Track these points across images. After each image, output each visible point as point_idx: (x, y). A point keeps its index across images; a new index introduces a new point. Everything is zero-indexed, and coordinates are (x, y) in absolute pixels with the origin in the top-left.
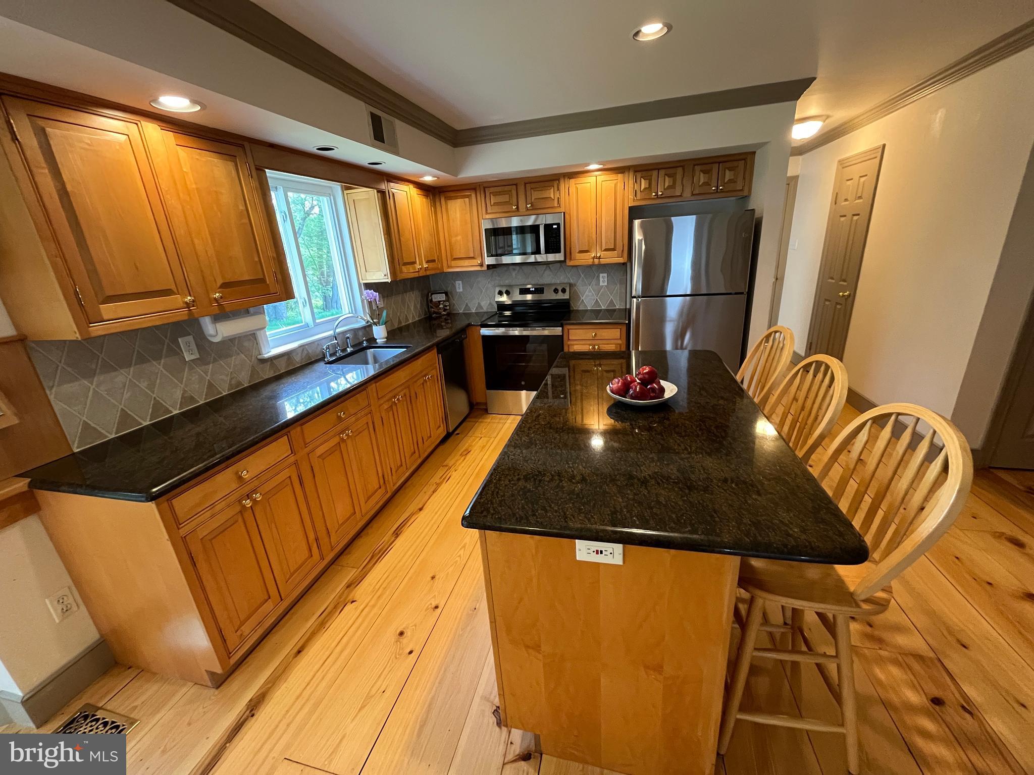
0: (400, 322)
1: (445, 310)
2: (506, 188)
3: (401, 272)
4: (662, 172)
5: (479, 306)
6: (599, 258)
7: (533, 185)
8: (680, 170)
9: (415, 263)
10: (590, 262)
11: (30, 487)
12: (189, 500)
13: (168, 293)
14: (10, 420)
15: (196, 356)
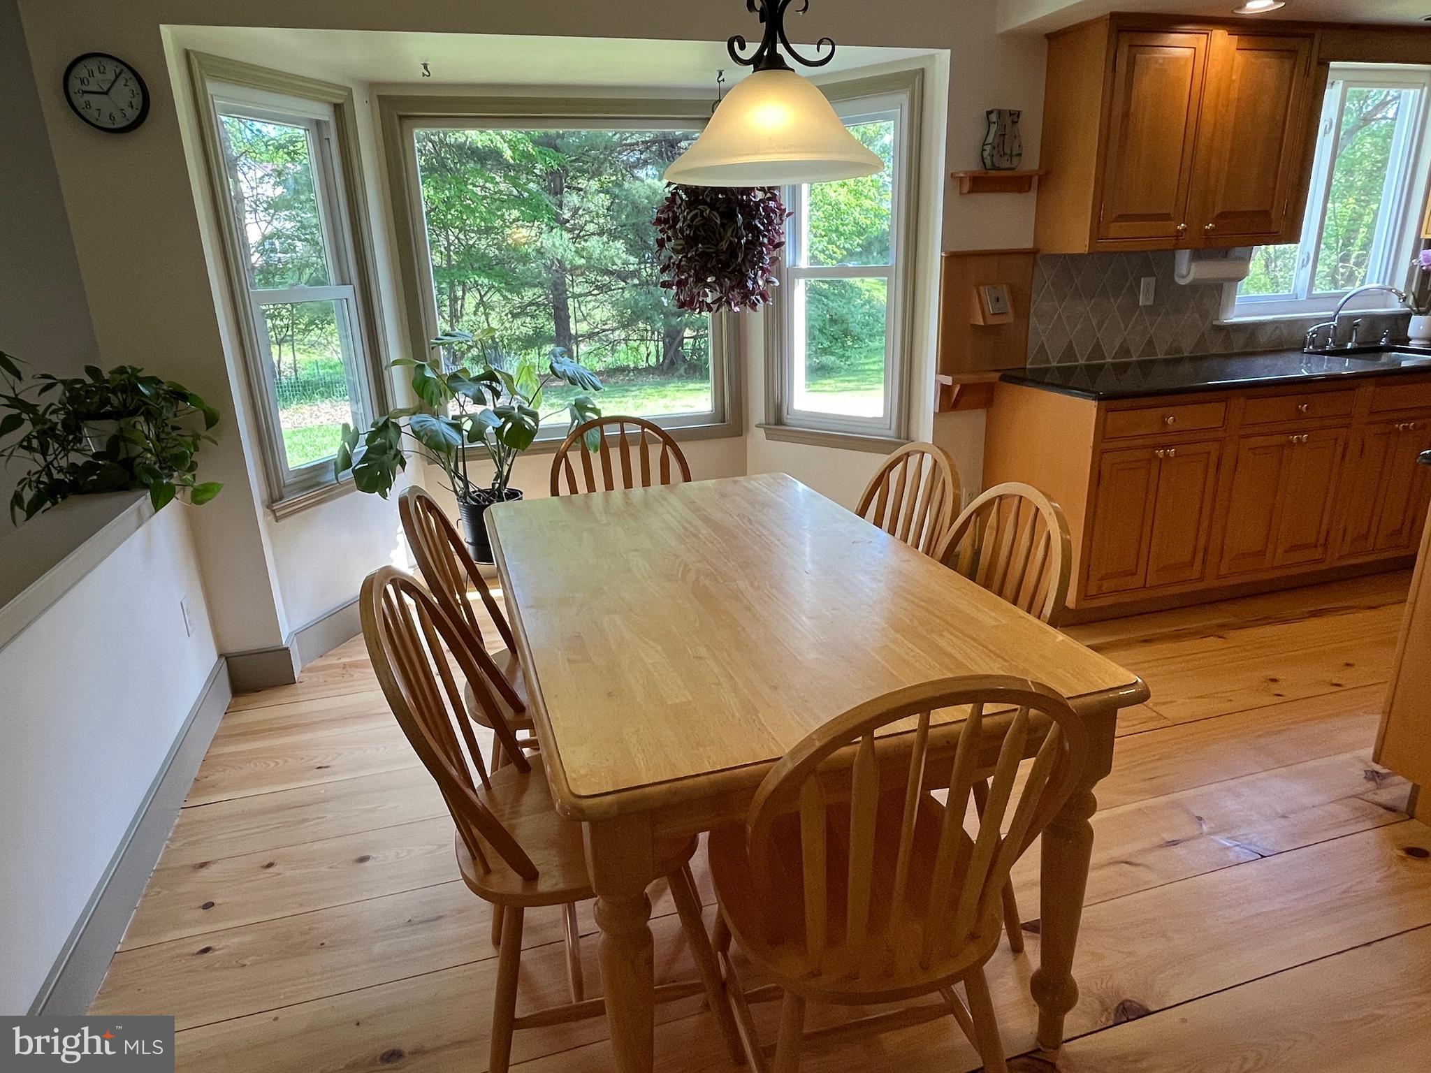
11: (1000, 379)
12: (1119, 419)
13: (1165, 217)
14: (1009, 319)
15: (1150, 303)
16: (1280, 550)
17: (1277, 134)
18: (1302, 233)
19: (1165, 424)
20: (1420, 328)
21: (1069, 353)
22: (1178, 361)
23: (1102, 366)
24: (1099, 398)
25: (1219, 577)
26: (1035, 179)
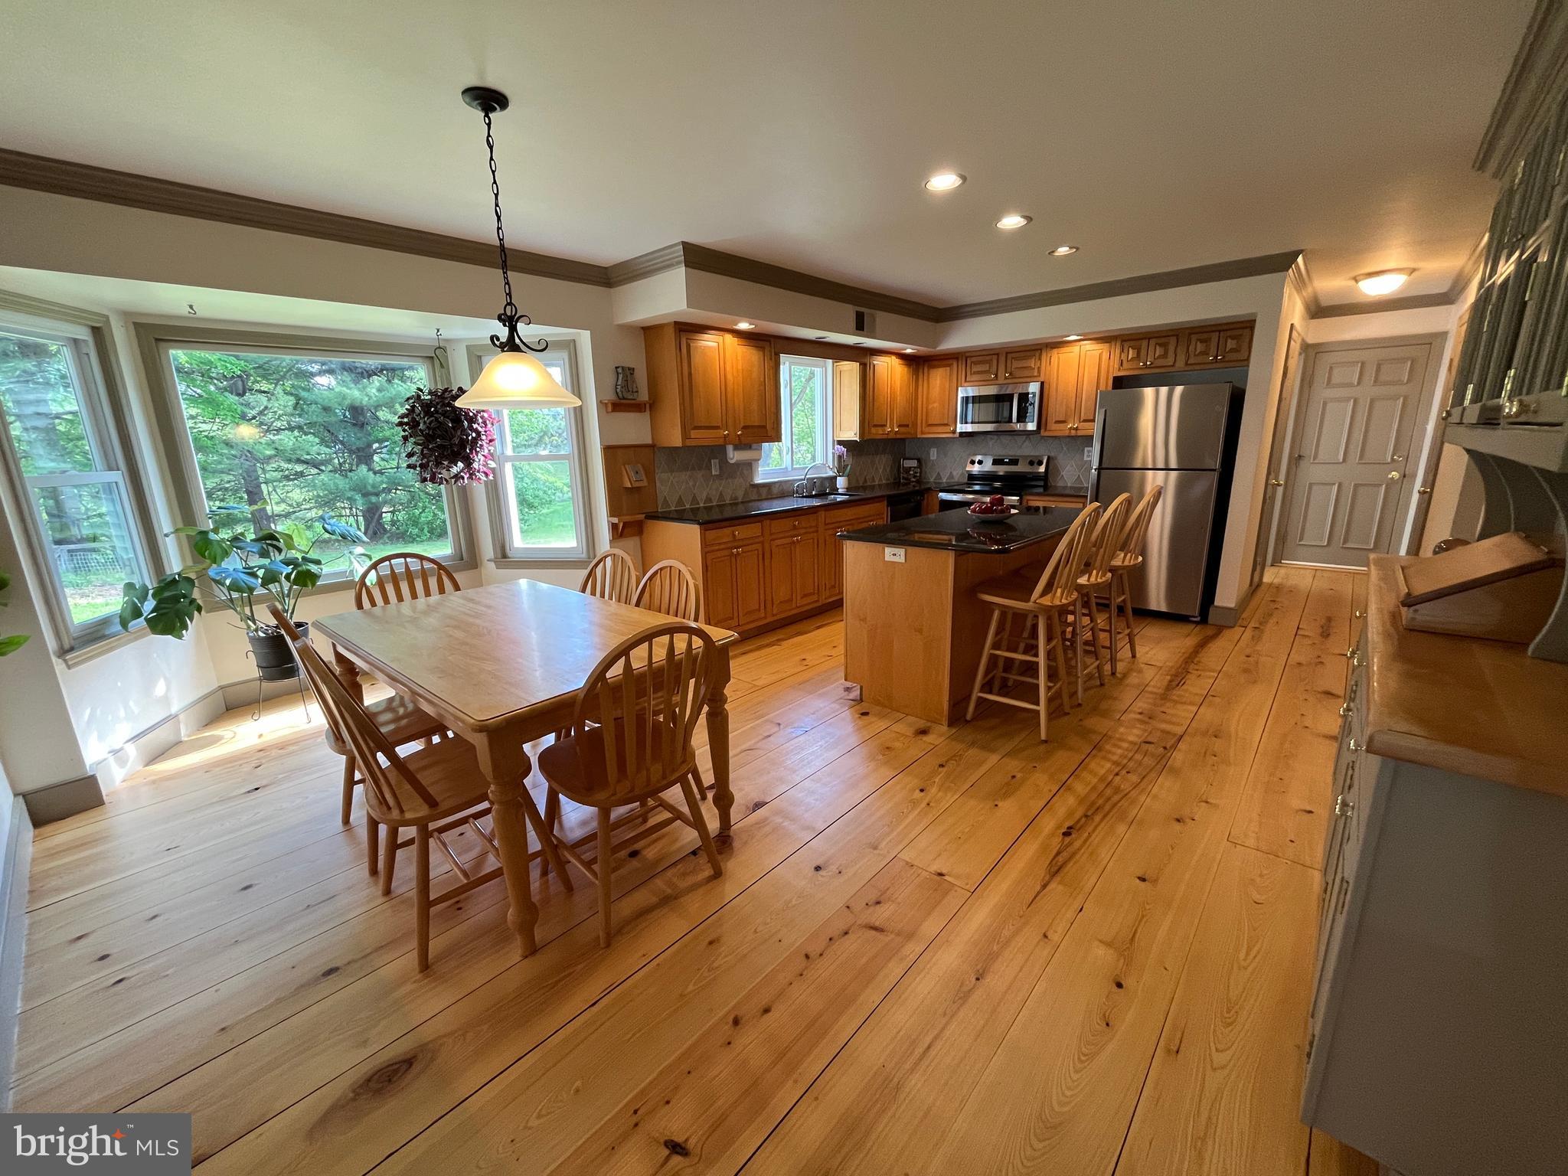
0: (865, 481)
1: (915, 476)
2: (988, 358)
3: (869, 432)
4: (1153, 342)
5: (951, 476)
6: (1076, 429)
7: (1014, 355)
9: (885, 426)
10: (1067, 433)
11: (646, 518)
12: (712, 534)
13: (717, 428)
14: (645, 483)
15: (718, 473)
16: (799, 598)
17: (762, 388)
18: (783, 437)
19: (734, 535)
20: (841, 483)
21: (680, 502)
22: (736, 504)
23: (699, 508)
24: (699, 524)
25: (774, 615)
26: (648, 406)
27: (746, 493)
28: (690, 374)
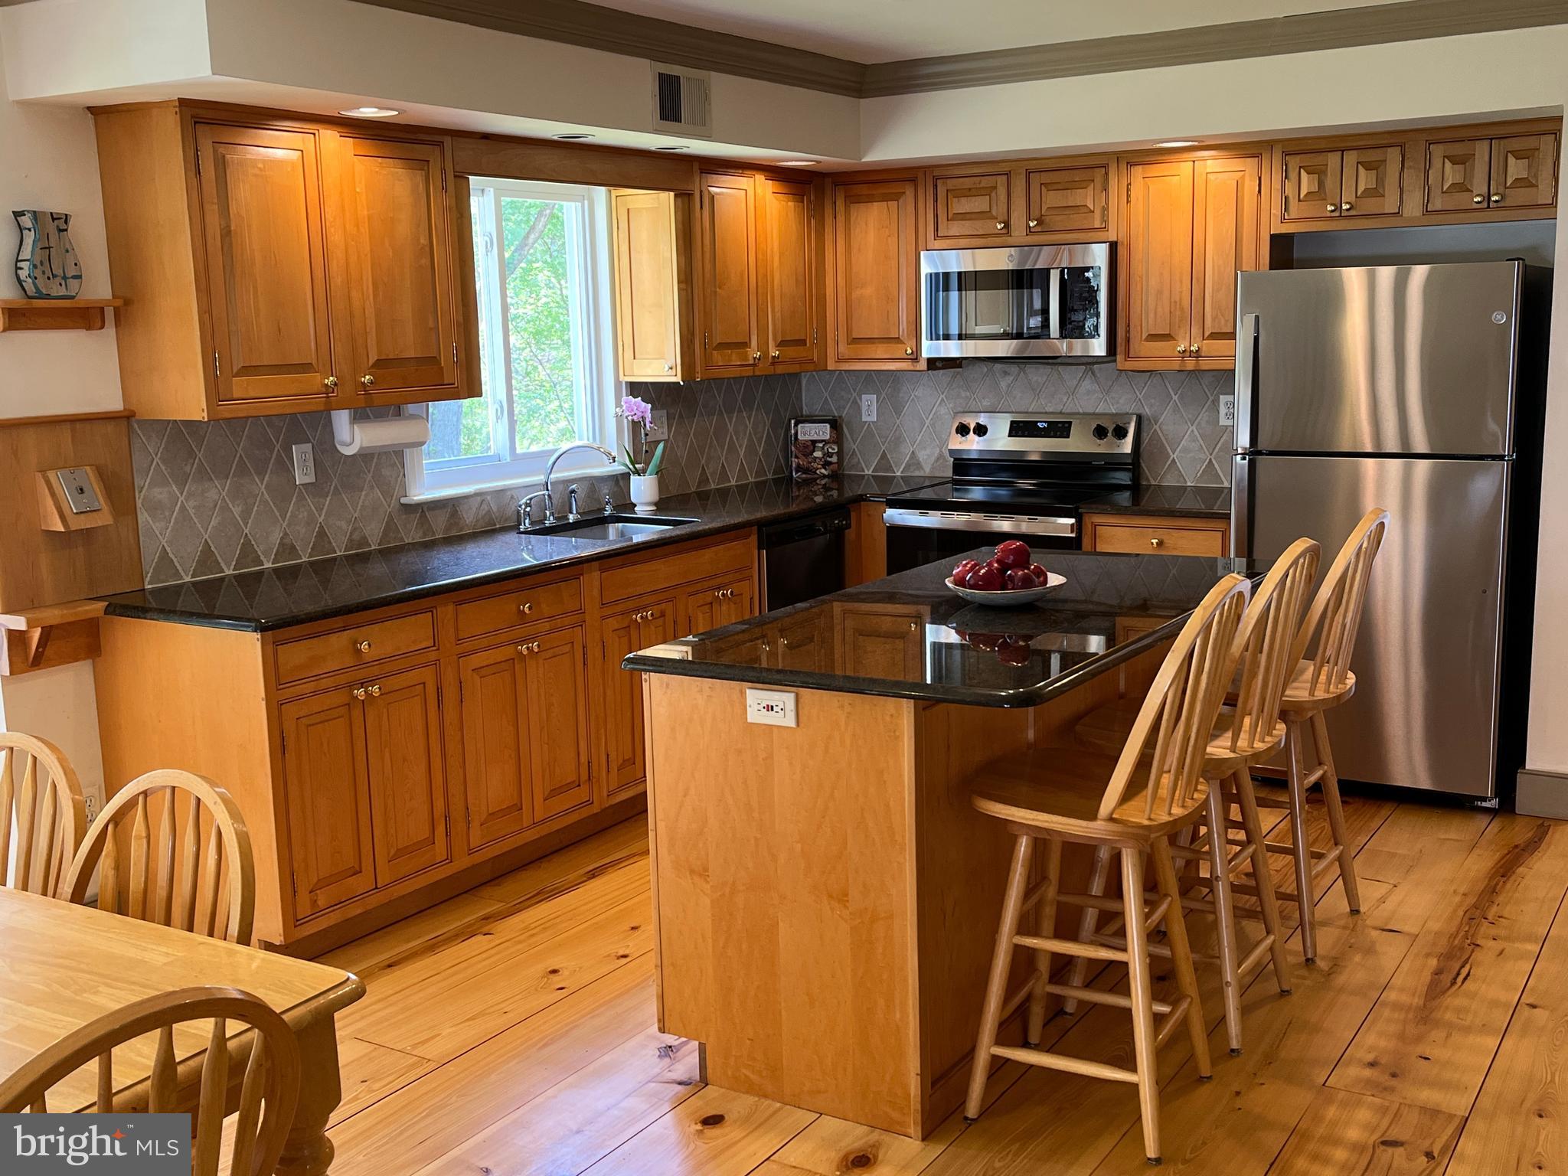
0: (704, 480)
1: (826, 464)
2: (986, 182)
3: (708, 364)
4: (1351, 158)
5: (914, 462)
6: (1198, 355)
7: (1046, 178)
8: (1393, 155)
9: (745, 345)
10: (1176, 365)
11: (107, 611)
12: (296, 654)
15: (311, 479)
16: (539, 799)
17: (425, 261)
18: (486, 388)
19: (359, 652)
20: (643, 490)
23: (261, 573)
25: (471, 852)
26: (109, 313)
27: (390, 527)
28: (227, 233)
